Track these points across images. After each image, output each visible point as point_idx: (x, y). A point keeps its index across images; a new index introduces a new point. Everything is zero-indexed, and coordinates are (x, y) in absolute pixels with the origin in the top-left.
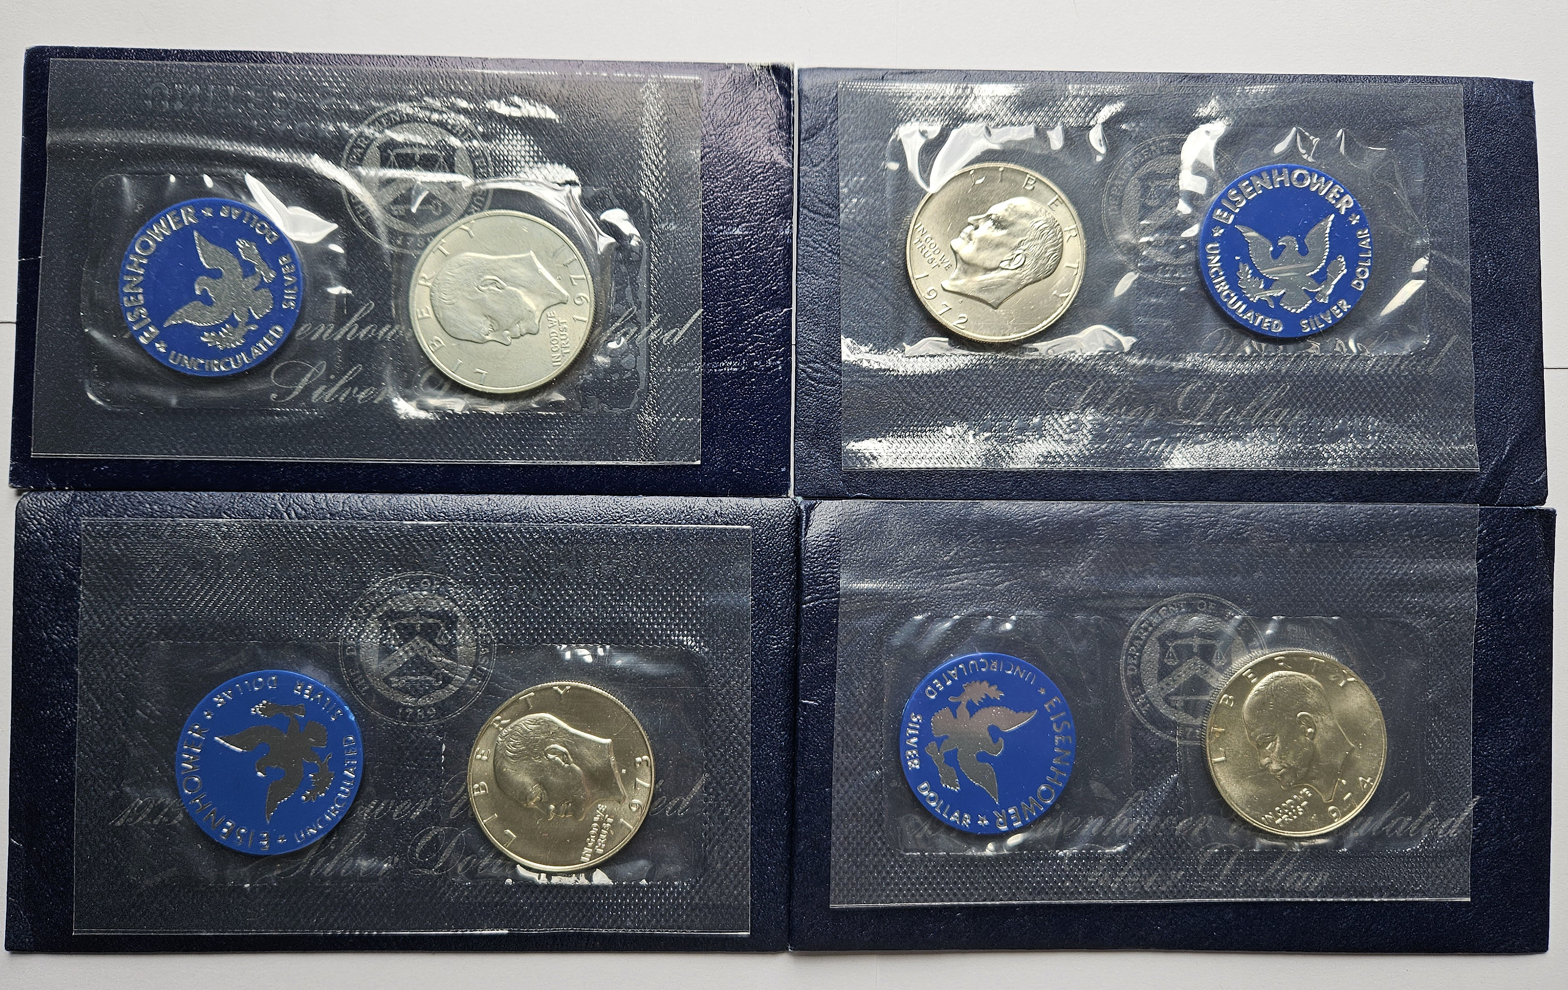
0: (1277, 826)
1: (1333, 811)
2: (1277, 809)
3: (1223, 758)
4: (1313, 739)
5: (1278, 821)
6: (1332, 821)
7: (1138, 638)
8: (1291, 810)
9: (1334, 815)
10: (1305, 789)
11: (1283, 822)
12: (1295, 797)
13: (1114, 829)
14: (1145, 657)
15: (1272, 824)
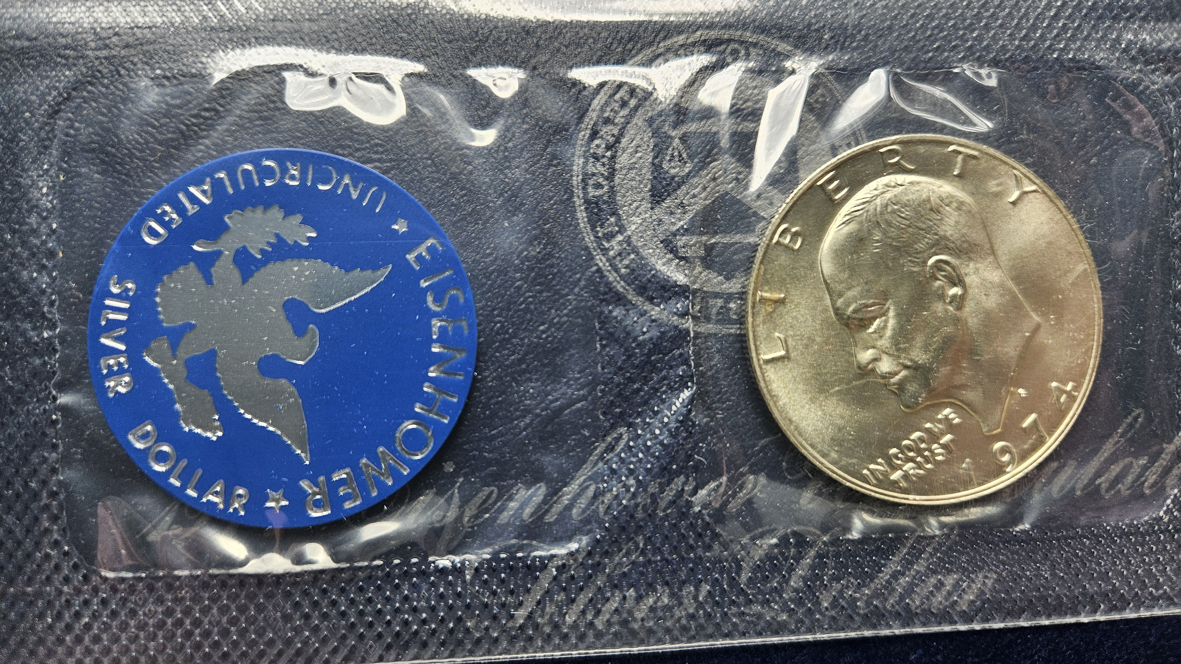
0: (894, 485)
1: (1004, 451)
2: (894, 451)
3: (782, 353)
4: (959, 308)
5: (896, 476)
6: (1000, 471)
7: (608, 121)
8: (919, 452)
9: (1006, 458)
10: (947, 411)
11: (906, 476)
12: (928, 425)
13: (569, 508)
14: (623, 160)
15: (885, 483)
